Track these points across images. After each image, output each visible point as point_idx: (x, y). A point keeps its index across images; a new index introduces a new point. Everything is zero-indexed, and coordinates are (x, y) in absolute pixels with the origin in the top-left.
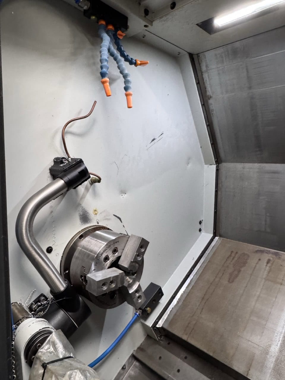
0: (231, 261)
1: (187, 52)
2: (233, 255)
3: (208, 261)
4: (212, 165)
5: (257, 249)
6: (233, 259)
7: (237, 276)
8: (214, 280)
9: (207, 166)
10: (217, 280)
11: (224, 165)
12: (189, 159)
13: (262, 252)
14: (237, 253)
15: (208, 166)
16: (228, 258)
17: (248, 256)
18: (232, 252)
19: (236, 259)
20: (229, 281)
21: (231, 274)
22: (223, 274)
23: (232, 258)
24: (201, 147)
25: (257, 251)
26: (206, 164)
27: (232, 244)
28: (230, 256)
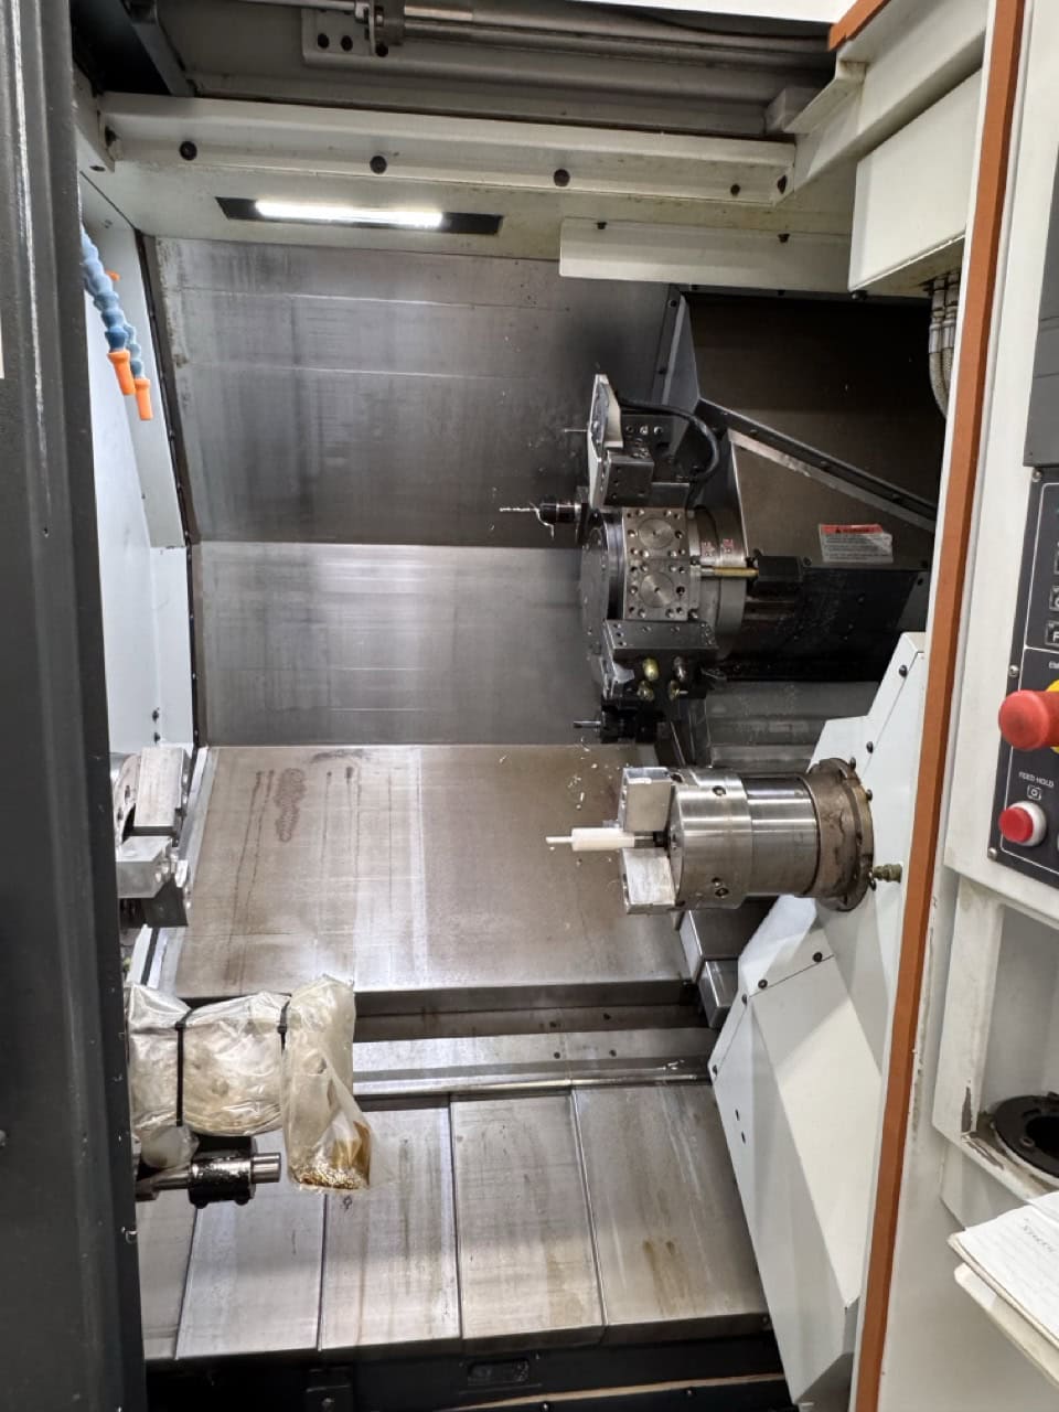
0: (268, 796)
1: (132, 226)
2: (265, 780)
3: (205, 813)
4: (175, 550)
5: (313, 754)
6: (269, 788)
7: (294, 821)
8: (244, 850)
9: (158, 550)
10: (251, 845)
11: (206, 547)
12: (127, 532)
13: (326, 756)
14: (272, 773)
15: (162, 552)
16: (255, 790)
17: (303, 773)
18: (259, 774)
19: (275, 787)
20: (281, 839)
21: (279, 824)
22: (260, 828)
23: (265, 788)
24: (144, 497)
25: (318, 757)
26: (154, 544)
27: (253, 755)
28: (258, 783)
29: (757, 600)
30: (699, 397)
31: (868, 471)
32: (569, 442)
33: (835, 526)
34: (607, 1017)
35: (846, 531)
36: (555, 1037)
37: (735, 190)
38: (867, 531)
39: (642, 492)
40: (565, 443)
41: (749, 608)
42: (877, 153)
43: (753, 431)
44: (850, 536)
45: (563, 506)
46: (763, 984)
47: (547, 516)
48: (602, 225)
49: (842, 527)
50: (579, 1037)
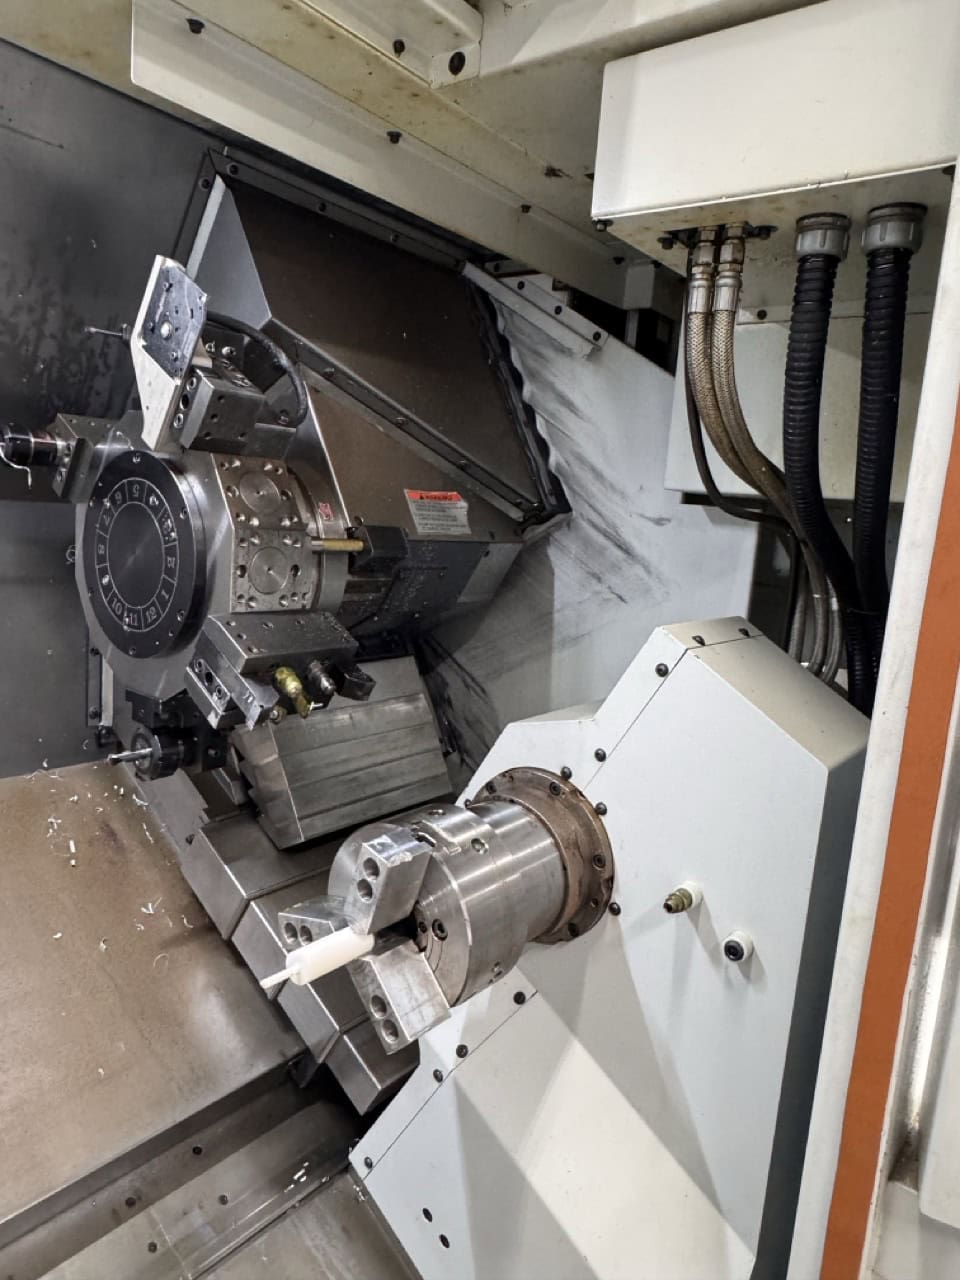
29: (356, 579)
30: (270, 315)
31: (442, 432)
32: (37, 347)
33: (419, 492)
34: (197, 1151)
35: (427, 497)
36: (139, 1221)
37: (399, 47)
38: (445, 498)
39: (242, 435)
40: (31, 348)
41: (350, 588)
42: (645, 57)
43: (328, 370)
44: (433, 502)
45: (39, 440)
46: (462, 1051)
47: (19, 453)
48: (196, 26)
49: (424, 494)
50: (174, 1200)
